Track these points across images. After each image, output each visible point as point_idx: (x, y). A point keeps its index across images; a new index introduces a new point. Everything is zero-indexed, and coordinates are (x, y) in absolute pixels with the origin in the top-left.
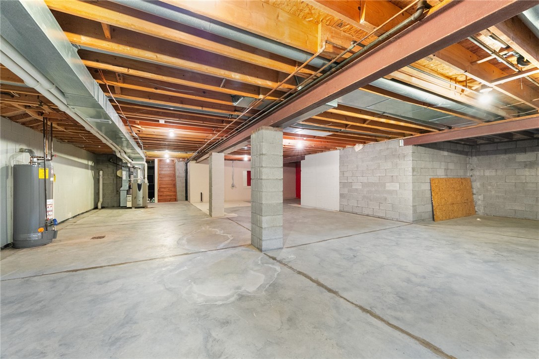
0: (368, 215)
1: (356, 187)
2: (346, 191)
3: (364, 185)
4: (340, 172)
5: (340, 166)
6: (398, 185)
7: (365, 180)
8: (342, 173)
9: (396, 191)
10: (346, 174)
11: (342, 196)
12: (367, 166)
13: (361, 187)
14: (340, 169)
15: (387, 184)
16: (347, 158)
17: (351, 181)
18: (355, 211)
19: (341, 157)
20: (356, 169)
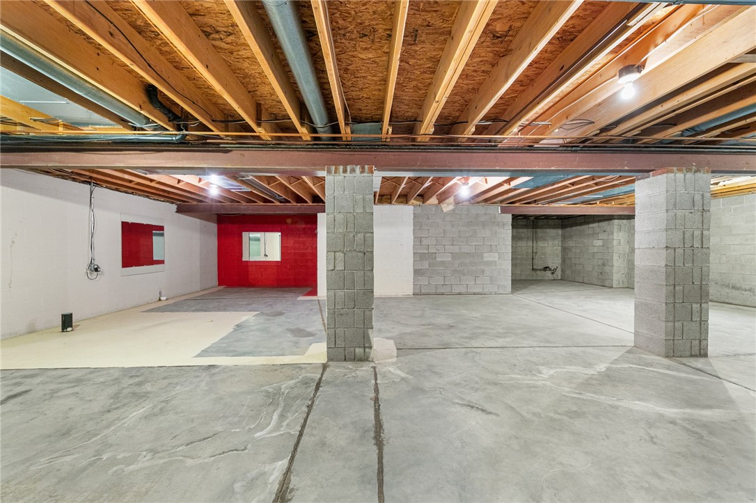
0: (460, 294)
1: (443, 260)
2: (425, 265)
3: (454, 255)
4: (415, 238)
5: (414, 230)
6: (497, 255)
7: (456, 249)
8: (418, 240)
9: (495, 262)
10: (425, 242)
11: (417, 272)
12: (459, 232)
13: (450, 259)
14: (414, 234)
15: (485, 255)
16: (428, 219)
17: (434, 251)
18: (440, 291)
19: (415, 216)
20: (443, 235)
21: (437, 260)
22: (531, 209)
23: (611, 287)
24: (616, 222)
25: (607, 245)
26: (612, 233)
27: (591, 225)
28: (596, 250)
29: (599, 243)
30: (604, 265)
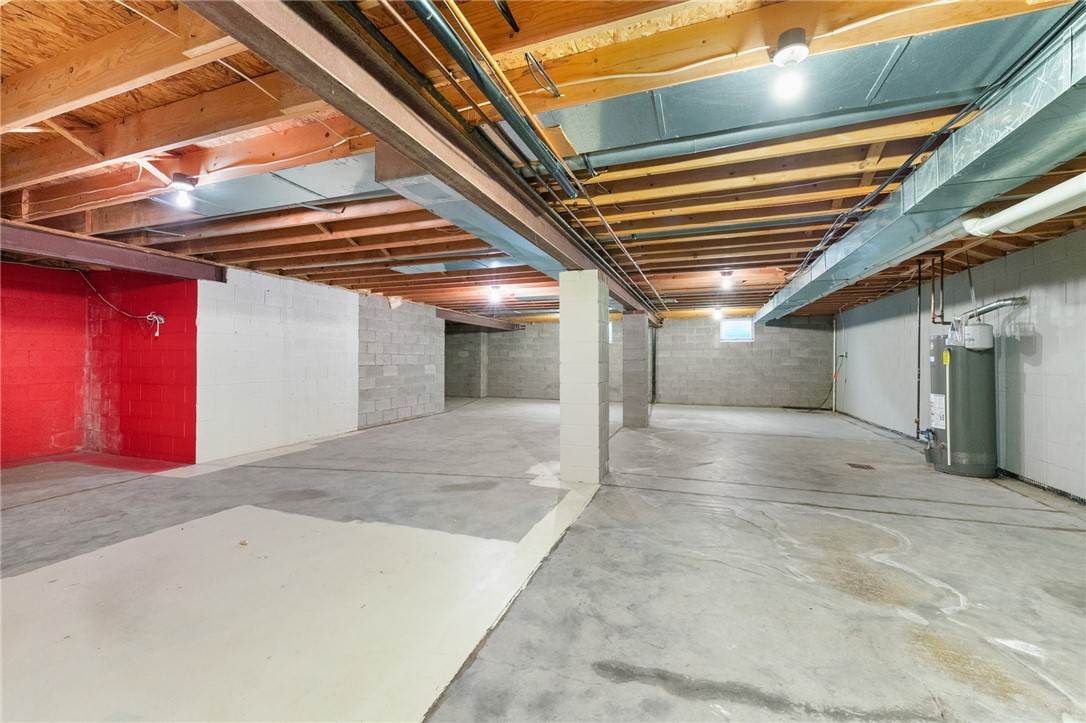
0: (405, 420)
1: (390, 375)
2: (371, 384)
3: (400, 368)
4: (360, 342)
5: (359, 330)
6: (434, 367)
7: (402, 360)
8: (365, 345)
9: (433, 375)
10: (372, 350)
11: (364, 395)
12: (405, 336)
13: (396, 374)
14: (360, 337)
15: (426, 367)
16: (375, 316)
17: (379, 362)
18: (387, 419)
19: (362, 310)
20: (389, 341)
21: (385, 375)
22: (456, 316)
23: (480, 398)
24: (483, 335)
25: (474, 357)
26: (479, 345)
27: (455, 336)
28: (461, 361)
29: (465, 354)
30: (470, 376)
